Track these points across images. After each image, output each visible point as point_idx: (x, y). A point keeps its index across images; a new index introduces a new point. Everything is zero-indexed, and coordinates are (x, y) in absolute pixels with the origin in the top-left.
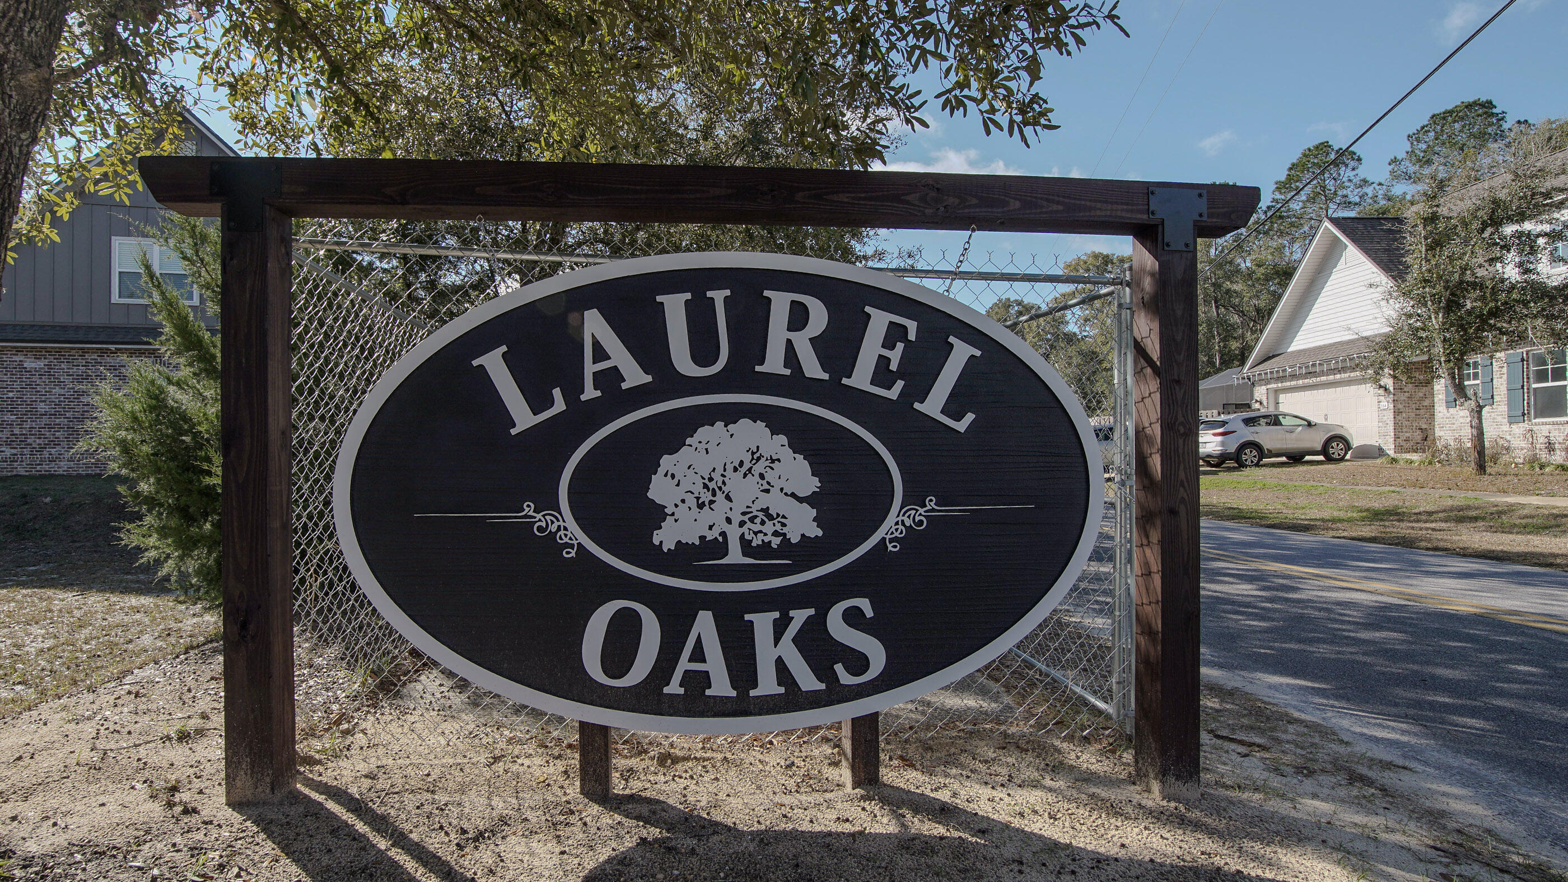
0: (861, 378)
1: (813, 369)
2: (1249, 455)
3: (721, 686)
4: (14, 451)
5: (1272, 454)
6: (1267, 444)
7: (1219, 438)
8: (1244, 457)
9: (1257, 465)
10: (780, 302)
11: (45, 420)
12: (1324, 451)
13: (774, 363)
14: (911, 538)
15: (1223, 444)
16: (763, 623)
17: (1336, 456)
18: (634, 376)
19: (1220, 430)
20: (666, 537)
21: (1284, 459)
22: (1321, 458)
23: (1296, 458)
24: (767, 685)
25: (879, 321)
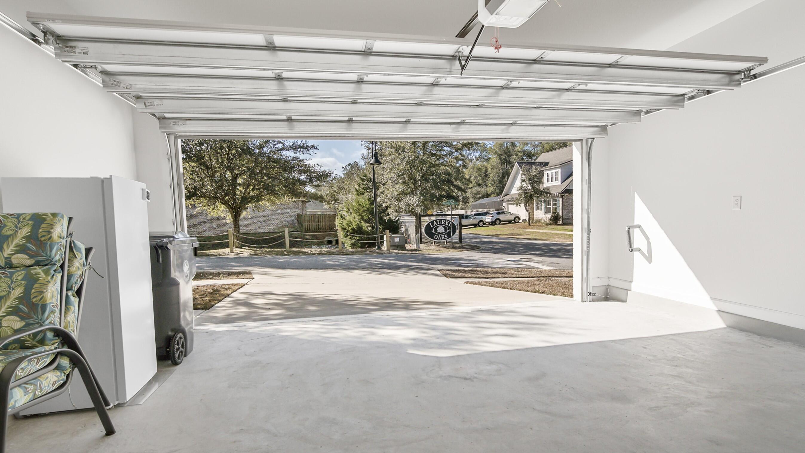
0: (446, 224)
1: (444, 224)
2: (498, 222)
3: (440, 239)
4: (194, 229)
5: (503, 221)
6: (501, 219)
7: (491, 218)
8: (496, 222)
9: (499, 224)
10: (443, 220)
11: (202, 220)
12: (514, 220)
13: (442, 223)
14: (449, 232)
15: (492, 219)
16: (442, 236)
17: (517, 221)
18: (436, 224)
19: (492, 216)
20: (438, 232)
21: (507, 222)
22: (514, 222)
23: (510, 222)
24: (442, 239)
25: (447, 221)
